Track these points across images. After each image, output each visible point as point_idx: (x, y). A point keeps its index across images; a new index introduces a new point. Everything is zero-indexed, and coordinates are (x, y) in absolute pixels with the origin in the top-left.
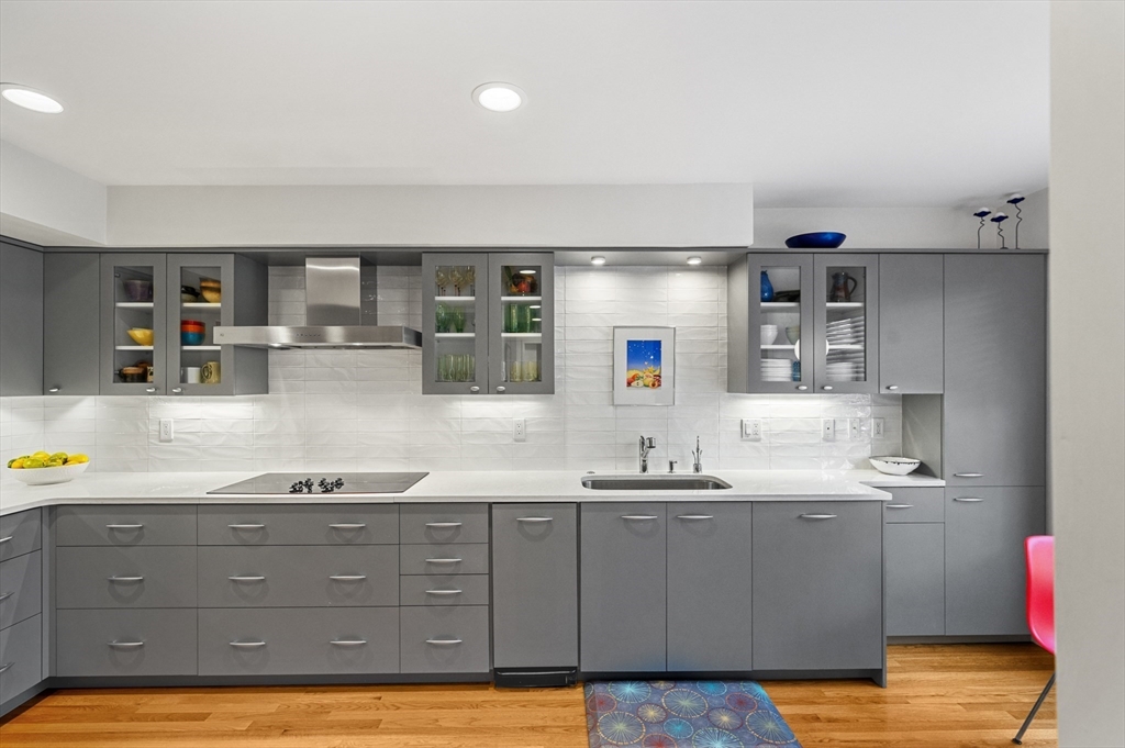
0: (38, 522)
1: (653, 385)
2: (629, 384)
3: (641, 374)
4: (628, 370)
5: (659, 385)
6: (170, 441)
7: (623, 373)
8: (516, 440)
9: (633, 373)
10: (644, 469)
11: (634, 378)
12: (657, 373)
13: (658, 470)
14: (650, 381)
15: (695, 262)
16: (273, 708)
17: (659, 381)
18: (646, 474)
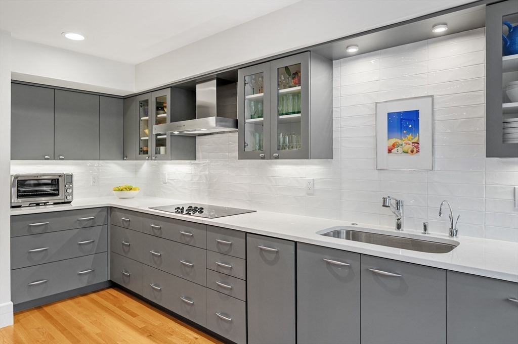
0: (106, 213)
1: (412, 151)
2: (390, 151)
3: (400, 142)
4: (389, 138)
5: (418, 152)
6: (166, 183)
7: (385, 142)
8: (308, 194)
9: (393, 141)
10: (399, 227)
11: (394, 146)
12: (415, 140)
13: (411, 230)
14: (409, 147)
15: (440, 30)
16: (157, 323)
17: (417, 148)
18: (400, 231)
